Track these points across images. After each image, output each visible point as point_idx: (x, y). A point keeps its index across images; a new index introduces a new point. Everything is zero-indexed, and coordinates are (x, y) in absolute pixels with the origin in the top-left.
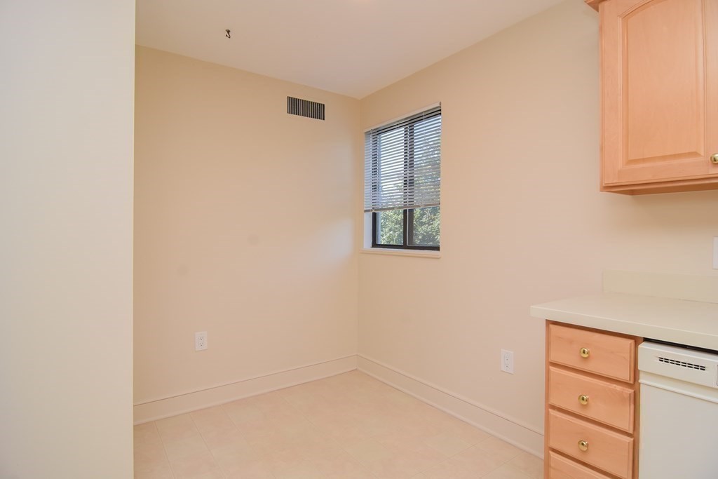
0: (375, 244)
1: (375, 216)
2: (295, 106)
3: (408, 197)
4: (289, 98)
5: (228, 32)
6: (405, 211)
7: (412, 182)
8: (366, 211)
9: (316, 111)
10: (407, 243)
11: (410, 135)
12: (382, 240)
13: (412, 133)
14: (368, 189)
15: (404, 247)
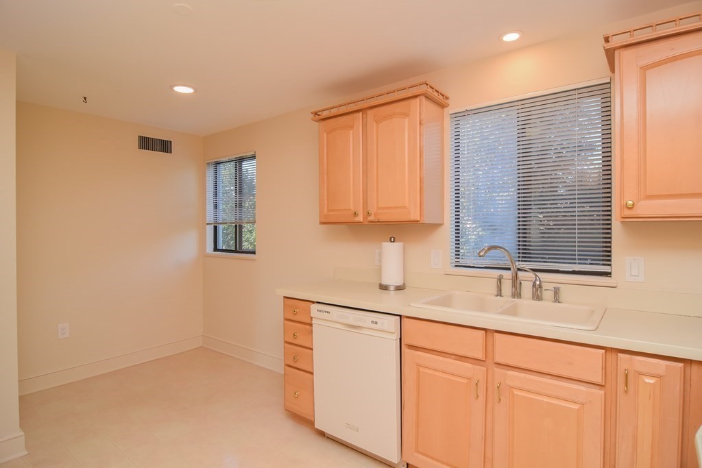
0: (216, 249)
1: (216, 228)
2: (145, 143)
3: (238, 216)
4: (140, 137)
5: (85, 98)
6: (236, 226)
7: (241, 205)
8: (208, 224)
9: (164, 146)
10: (238, 250)
11: (239, 169)
12: (221, 246)
13: (241, 166)
14: (210, 207)
15: (236, 251)
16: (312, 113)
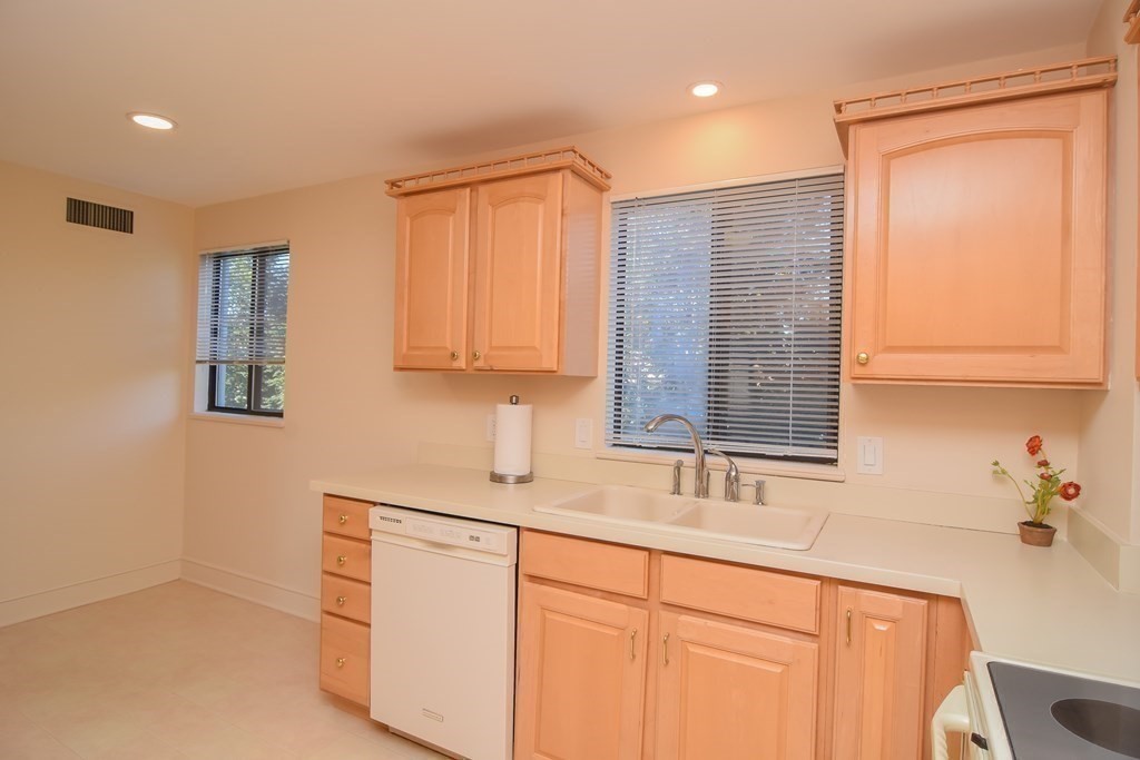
0: (212, 406)
1: (213, 370)
2: (80, 212)
3: (254, 350)
4: (70, 200)
6: (250, 367)
7: (260, 332)
8: (198, 362)
9: (121, 221)
10: (253, 409)
11: (259, 269)
12: (221, 401)
13: (262, 269)
14: (204, 332)
15: (248, 412)
16: (387, 182)
